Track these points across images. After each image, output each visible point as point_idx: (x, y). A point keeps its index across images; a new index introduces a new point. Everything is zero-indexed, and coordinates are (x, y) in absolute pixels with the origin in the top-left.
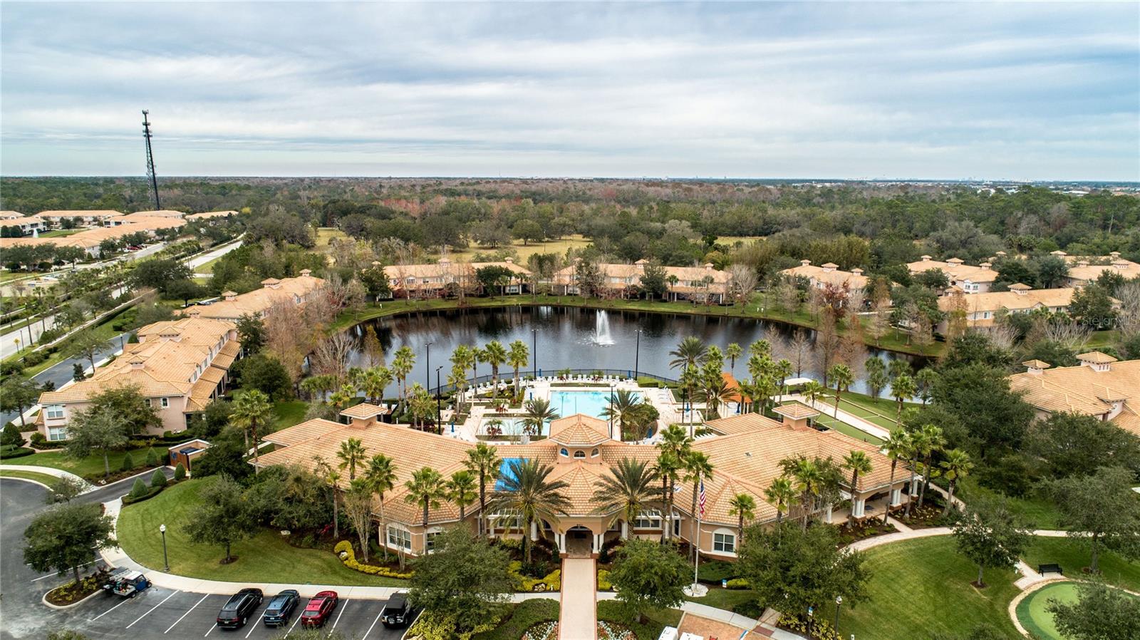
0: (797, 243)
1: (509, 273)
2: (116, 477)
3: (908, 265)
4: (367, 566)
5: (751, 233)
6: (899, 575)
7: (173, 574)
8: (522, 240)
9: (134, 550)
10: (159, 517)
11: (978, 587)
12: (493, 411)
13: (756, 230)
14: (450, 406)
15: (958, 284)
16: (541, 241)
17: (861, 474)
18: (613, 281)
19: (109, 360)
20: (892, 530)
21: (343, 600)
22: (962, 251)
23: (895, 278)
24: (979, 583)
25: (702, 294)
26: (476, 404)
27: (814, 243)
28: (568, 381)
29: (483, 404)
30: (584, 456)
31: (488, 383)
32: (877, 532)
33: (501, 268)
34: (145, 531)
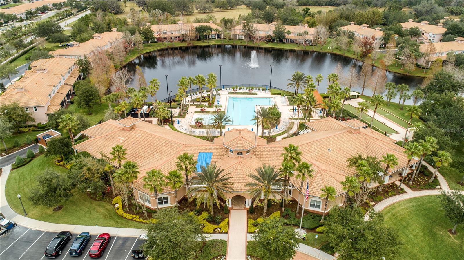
0: (348, 13)
1: (210, 29)
2: (10, 151)
3: (402, 24)
4: (128, 214)
5: (324, 4)
6: (408, 223)
7: (29, 217)
8: (218, 8)
9: (12, 200)
10: (28, 178)
11: (452, 233)
12: (199, 109)
13: (327, 3)
14: (179, 107)
15: (426, 34)
16: (227, 9)
17: (392, 167)
18: (260, 32)
19: (19, 78)
20: (402, 192)
21: (114, 237)
22: (428, 17)
23: (396, 32)
24: (453, 231)
25: (302, 40)
26: (191, 105)
27: (356, 13)
28: (236, 92)
29: (195, 105)
30: (242, 154)
31: (198, 93)
32: (395, 193)
33: (207, 26)
34: (19, 187)
